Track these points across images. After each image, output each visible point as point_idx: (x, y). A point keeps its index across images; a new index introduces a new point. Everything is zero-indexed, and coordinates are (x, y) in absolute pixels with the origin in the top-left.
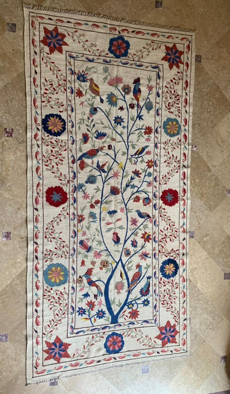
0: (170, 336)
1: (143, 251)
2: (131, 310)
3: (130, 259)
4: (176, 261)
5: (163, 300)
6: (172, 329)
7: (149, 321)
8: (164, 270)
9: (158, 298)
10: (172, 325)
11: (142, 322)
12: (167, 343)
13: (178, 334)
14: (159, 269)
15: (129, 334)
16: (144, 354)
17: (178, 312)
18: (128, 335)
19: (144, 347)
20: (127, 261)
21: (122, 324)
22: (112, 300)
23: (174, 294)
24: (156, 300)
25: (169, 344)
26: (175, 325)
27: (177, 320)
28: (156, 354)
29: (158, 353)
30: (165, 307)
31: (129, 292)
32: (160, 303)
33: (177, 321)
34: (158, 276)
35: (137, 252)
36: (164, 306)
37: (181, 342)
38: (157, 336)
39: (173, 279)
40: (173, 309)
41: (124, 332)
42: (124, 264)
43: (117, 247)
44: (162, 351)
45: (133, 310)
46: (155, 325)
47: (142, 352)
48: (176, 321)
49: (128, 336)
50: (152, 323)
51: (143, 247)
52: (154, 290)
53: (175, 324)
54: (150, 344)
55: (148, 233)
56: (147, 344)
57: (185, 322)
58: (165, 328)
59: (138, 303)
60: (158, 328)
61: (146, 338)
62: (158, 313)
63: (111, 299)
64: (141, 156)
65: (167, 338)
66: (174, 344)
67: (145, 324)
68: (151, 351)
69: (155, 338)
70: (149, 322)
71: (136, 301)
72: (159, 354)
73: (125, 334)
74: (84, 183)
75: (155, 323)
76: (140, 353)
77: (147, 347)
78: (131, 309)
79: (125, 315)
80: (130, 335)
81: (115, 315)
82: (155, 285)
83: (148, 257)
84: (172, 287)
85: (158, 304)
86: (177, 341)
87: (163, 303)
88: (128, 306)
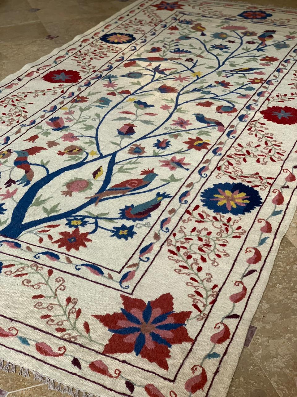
0: (153, 335)
1: (175, 157)
2: (71, 230)
3: (136, 159)
4: (257, 192)
5: (179, 244)
6: (170, 320)
7: (103, 269)
8: (215, 196)
9: (164, 236)
10: (177, 309)
11: (83, 265)
12: (128, 351)
13: (186, 345)
14: (202, 190)
15: (24, 272)
16: (24, 341)
17: (217, 289)
18: (18, 273)
19: (42, 324)
20: (128, 159)
21: (24, 246)
22: (42, 199)
23: (224, 245)
24: (157, 237)
25: (132, 357)
26: (186, 315)
27: (200, 305)
28: (66, 363)
29: (76, 362)
30: (177, 261)
31: (93, 200)
32: (166, 248)
33: (202, 308)
34: (190, 202)
35: (159, 156)
36: (175, 257)
37: (186, 375)
38: (104, 314)
39: (234, 217)
40: (202, 275)
41: (15, 263)
42: (116, 162)
43: (120, 139)
44: (93, 366)
45: (77, 230)
46: (118, 286)
47: (24, 332)
48: (195, 306)
49: (18, 276)
50: (110, 277)
51: (179, 152)
52: (162, 218)
53: (189, 313)
54: (67, 325)
55: (203, 140)
56: (57, 320)
57: (232, 324)
58: (147, 308)
59: (99, 224)
60: (122, 296)
61: (64, 303)
62: (143, 266)
63: (40, 196)
64: (243, 74)
65: (137, 334)
66: (154, 367)
67: (86, 272)
68: (55, 344)
69: (96, 316)
70: (101, 273)
71: (99, 220)
72: (75, 369)
73: (13, 269)
74: (118, 76)
75: (121, 282)
76: (14, 332)
77: (52, 329)
78: (73, 229)
79: (48, 233)
80: (24, 277)
81: (23, 223)
82: (173, 211)
83: (183, 167)
84: (221, 231)
85: (156, 248)
86: (173, 362)
87: (174, 250)
88: (70, 221)
